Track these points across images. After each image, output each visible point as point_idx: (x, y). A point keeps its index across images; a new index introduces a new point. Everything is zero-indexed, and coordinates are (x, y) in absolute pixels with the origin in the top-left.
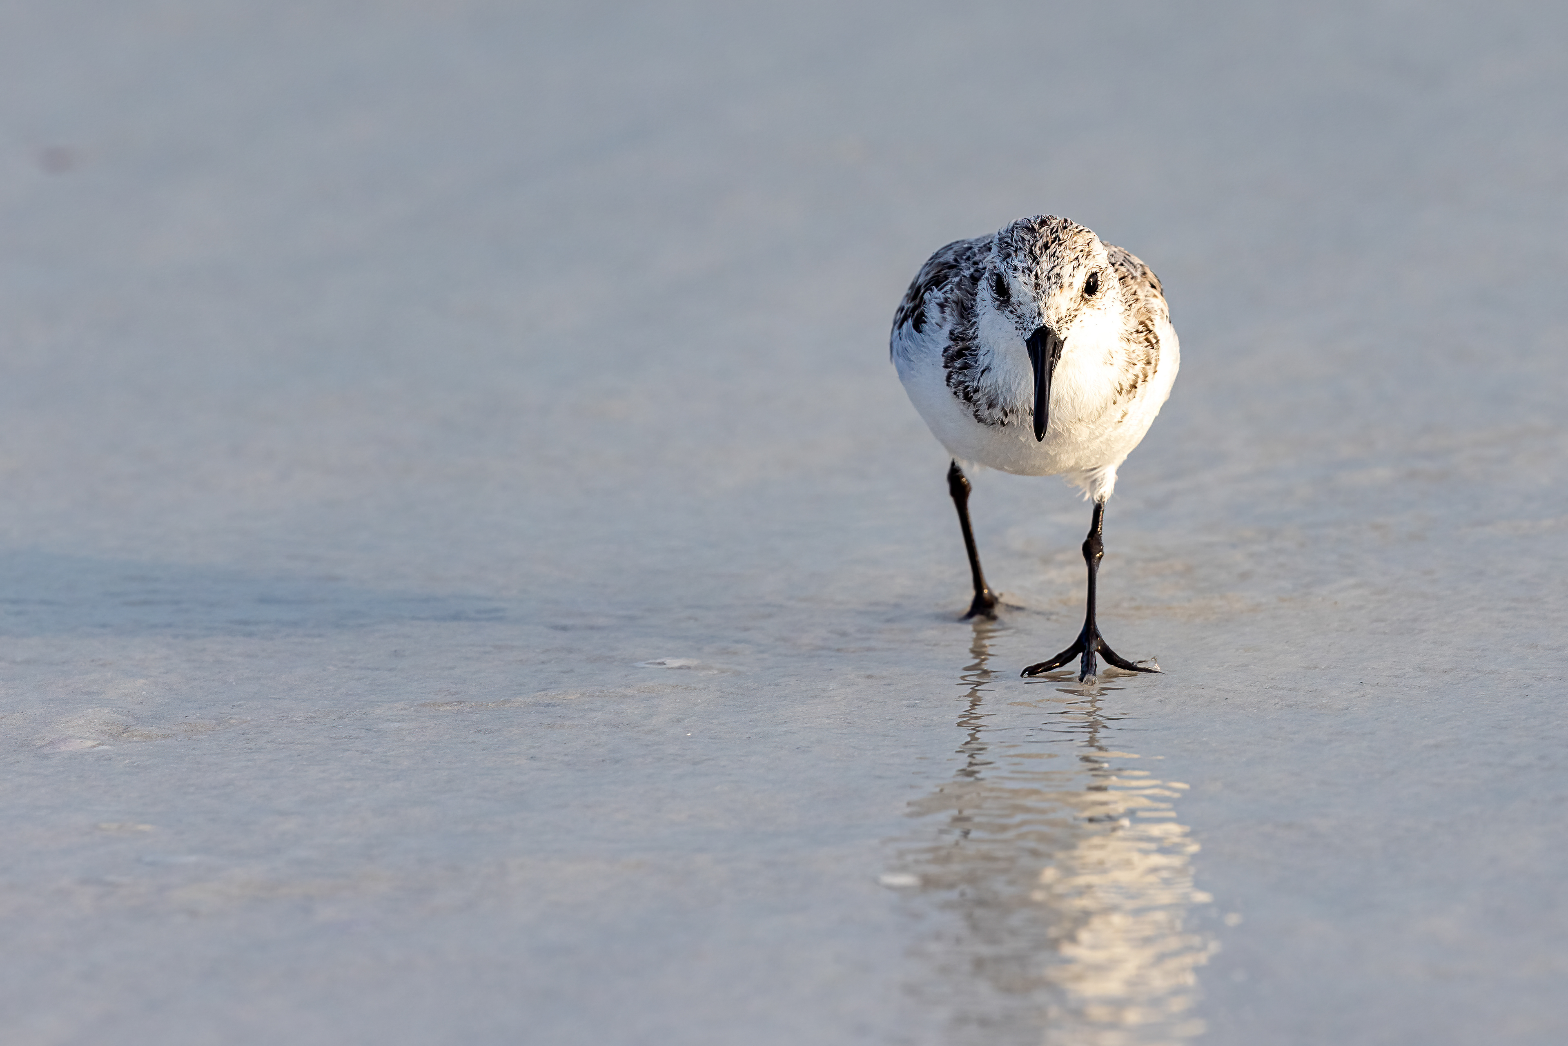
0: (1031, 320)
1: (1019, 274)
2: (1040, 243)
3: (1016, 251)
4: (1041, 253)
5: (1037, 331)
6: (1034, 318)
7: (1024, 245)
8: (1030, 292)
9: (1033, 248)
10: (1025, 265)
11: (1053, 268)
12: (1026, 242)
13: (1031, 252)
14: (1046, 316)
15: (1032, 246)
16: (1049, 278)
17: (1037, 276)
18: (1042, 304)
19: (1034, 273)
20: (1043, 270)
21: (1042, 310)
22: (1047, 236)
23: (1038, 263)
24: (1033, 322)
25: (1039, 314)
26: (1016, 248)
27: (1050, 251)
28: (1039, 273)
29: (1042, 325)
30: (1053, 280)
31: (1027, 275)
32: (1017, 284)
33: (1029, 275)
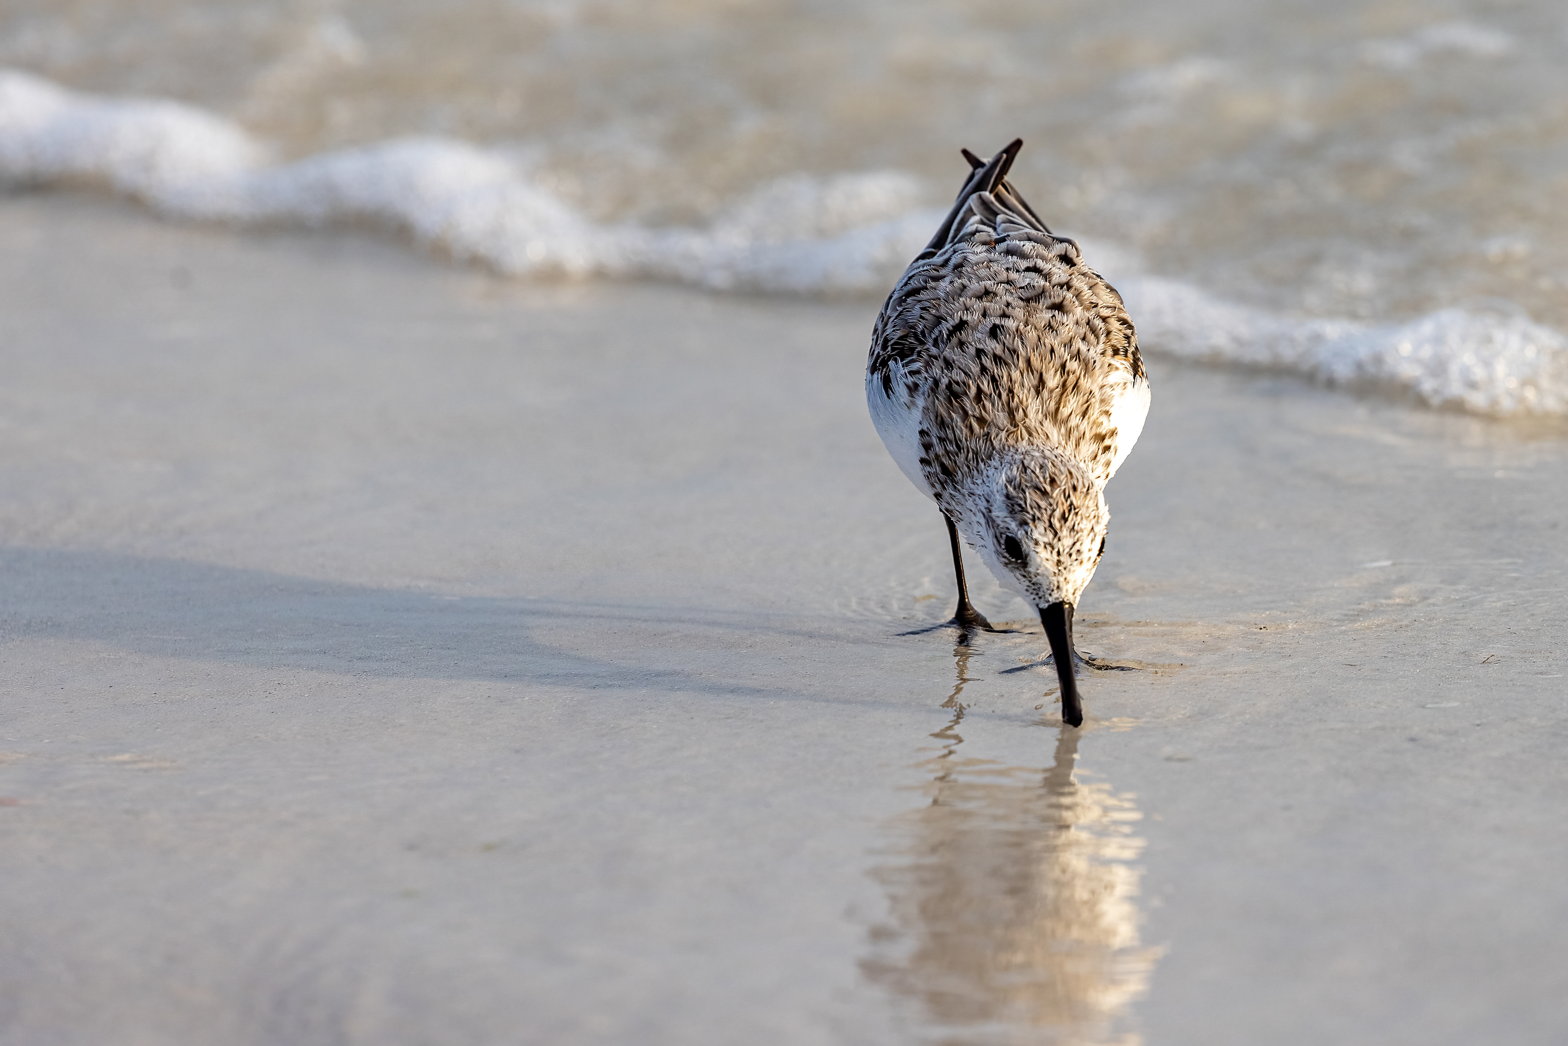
0: (1049, 592)
1: (1040, 549)
2: (1057, 514)
3: (1034, 520)
4: (1061, 527)
5: (1055, 604)
6: (1053, 590)
7: (1042, 514)
8: (1051, 567)
9: (1052, 520)
10: (1046, 540)
11: (1074, 544)
12: (1044, 511)
13: (1051, 525)
14: (1064, 591)
15: (1050, 517)
16: (1070, 555)
17: (1059, 554)
18: (1061, 579)
19: (1056, 550)
20: (1065, 548)
21: (1061, 585)
22: (1063, 504)
23: (1059, 540)
24: (1050, 595)
25: (1058, 587)
26: (1034, 516)
27: (1069, 523)
28: (1061, 550)
29: (1061, 600)
30: (1074, 557)
31: (1049, 552)
32: (1039, 560)
33: (1051, 552)
